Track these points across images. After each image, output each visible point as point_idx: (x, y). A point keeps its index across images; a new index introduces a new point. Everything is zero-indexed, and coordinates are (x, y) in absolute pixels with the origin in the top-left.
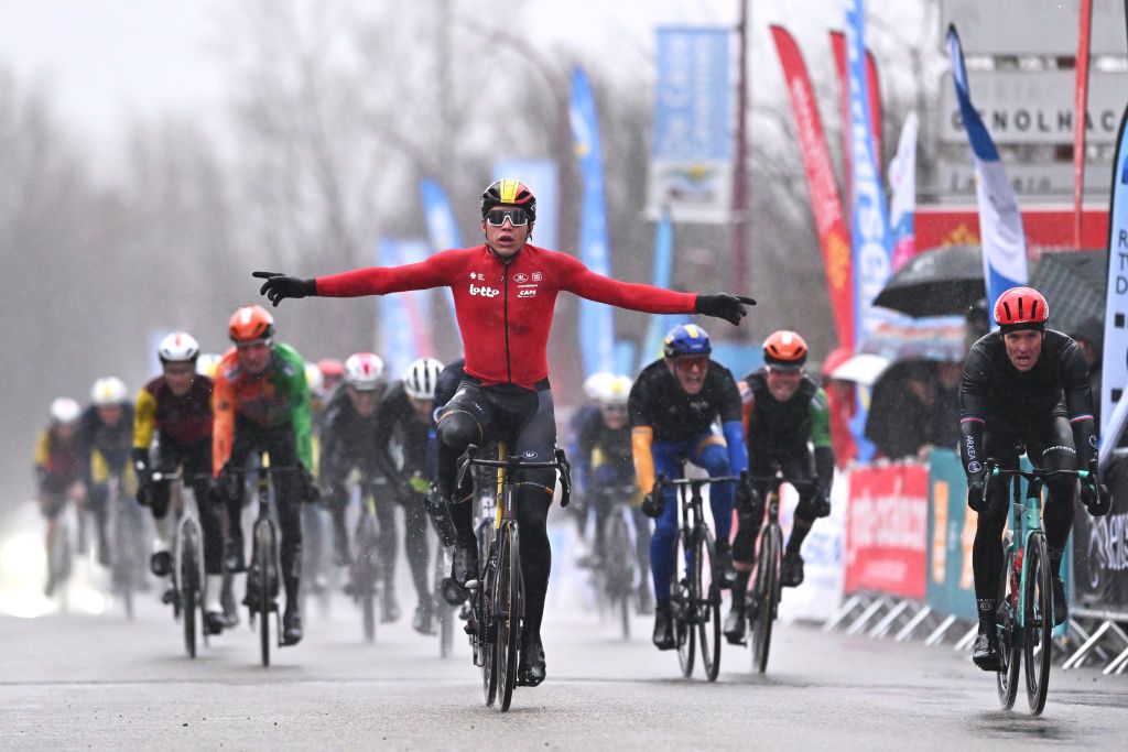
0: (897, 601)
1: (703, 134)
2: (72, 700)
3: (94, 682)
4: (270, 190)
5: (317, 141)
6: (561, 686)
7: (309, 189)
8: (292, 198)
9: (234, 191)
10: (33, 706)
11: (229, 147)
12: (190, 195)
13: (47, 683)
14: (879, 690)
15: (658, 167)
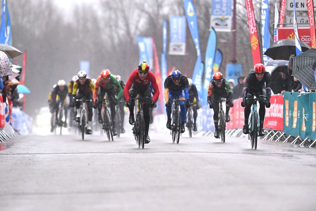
0: (275, 131)
1: (224, 9)
2: (59, 158)
3: (65, 153)
4: (111, 24)
5: (123, 11)
6: (187, 154)
7: (121, 24)
8: (117, 26)
9: (102, 24)
10: (49, 160)
11: (100, 13)
12: (90, 25)
13: (52, 154)
14: (271, 155)
15: (212, 17)
